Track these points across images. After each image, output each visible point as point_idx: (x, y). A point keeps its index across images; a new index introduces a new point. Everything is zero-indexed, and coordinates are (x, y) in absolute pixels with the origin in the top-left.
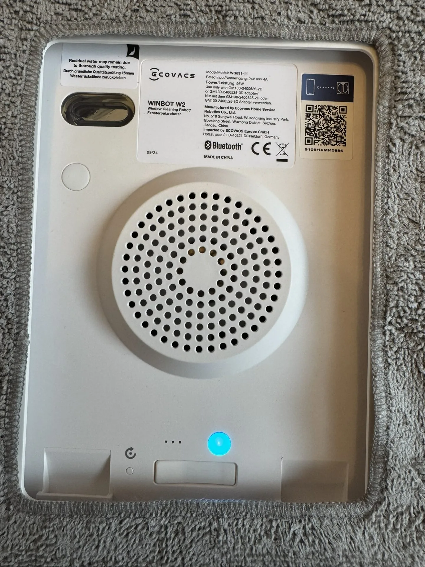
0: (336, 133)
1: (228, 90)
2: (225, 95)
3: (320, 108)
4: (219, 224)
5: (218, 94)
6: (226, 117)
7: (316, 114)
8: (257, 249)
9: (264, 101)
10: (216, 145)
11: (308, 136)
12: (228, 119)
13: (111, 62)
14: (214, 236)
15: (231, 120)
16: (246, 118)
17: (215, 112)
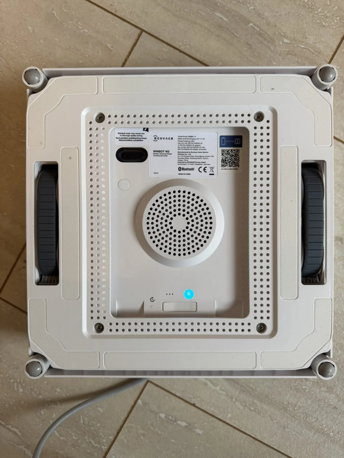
0: (235, 161)
1: (187, 144)
2: (187, 146)
3: (228, 150)
4: (186, 203)
5: (183, 146)
6: (187, 156)
7: (226, 154)
8: (202, 213)
9: (204, 148)
10: (183, 169)
11: (223, 163)
12: (188, 157)
13: (136, 134)
14: (184, 208)
15: (190, 157)
16: (196, 156)
17: (182, 154)
